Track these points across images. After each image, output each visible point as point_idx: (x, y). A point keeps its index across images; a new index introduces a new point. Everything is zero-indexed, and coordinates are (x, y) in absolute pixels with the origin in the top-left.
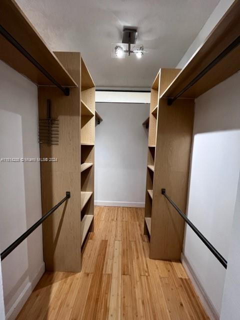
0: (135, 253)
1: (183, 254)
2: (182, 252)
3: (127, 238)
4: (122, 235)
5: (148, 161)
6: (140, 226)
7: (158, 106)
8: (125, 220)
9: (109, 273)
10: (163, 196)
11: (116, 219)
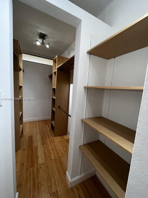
0: (47, 137)
3: (43, 133)
4: (40, 132)
5: (52, 95)
6: (49, 127)
7: (56, 70)
8: (40, 126)
9: (36, 146)
10: (59, 109)
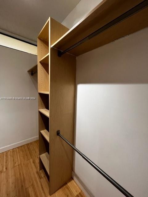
1: (74, 172)
2: (73, 170)
5: (39, 105)
6: (34, 162)
7: (49, 54)
8: (17, 164)
10: (58, 137)
11: (6, 168)
